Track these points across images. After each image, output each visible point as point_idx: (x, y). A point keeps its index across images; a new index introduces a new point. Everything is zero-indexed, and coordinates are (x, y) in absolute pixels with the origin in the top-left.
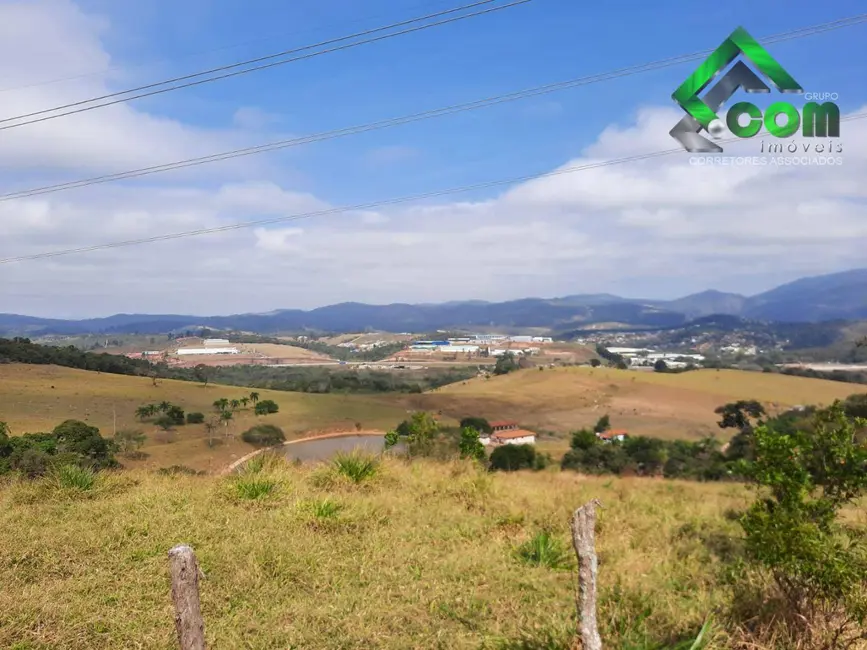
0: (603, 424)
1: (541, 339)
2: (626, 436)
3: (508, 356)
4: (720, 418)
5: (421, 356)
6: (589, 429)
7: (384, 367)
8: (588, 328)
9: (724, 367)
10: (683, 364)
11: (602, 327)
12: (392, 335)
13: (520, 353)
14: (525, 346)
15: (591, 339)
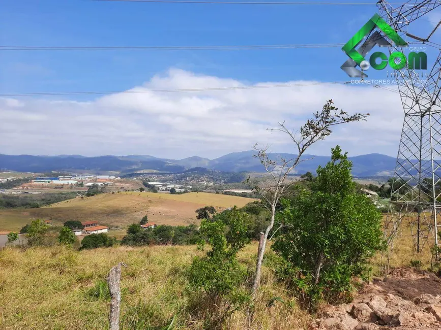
0: (144, 220)
1: (114, 177)
2: (155, 226)
3: (95, 186)
4: (197, 215)
5: (39, 186)
6: (137, 223)
7: (15, 193)
8: (139, 172)
9: (200, 191)
10: (183, 190)
11: (146, 171)
12: (20, 173)
13: (102, 185)
14: (104, 181)
15: (141, 177)
